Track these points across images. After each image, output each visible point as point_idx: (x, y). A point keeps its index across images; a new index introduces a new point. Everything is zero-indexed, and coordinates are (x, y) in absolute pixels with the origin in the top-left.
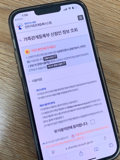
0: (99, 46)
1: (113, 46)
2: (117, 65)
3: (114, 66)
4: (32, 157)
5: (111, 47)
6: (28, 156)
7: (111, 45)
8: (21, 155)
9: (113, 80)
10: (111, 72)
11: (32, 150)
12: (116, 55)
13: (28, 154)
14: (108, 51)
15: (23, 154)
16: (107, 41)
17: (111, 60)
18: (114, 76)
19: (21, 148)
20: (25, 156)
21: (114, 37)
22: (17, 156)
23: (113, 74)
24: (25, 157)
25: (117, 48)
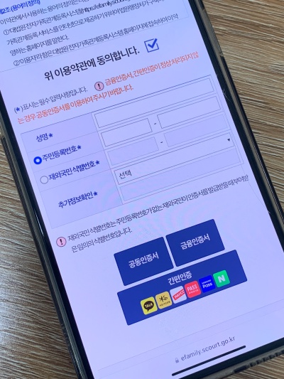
0: (218, 30)
1: (258, 26)
2: (278, 79)
3: (268, 81)
4: (58, 365)
5: (253, 30)
6: (45, 361)
7: (253, 24)
8: (24, 361)
9: (271, 120)
10: (262, 99)
11: (58, 344)
12: (271, 50)
13: (46, 356)
14: (247, 41)
15: (30, 357)
16: (241, 16)
17: (258, 67)
18: (271, 109)
19: (24, 340)
20: (37, 364)
21: (259, 4)
22: (15, 365)
23: (267, 106)
24: (37, 367)
25: (271, 32)
